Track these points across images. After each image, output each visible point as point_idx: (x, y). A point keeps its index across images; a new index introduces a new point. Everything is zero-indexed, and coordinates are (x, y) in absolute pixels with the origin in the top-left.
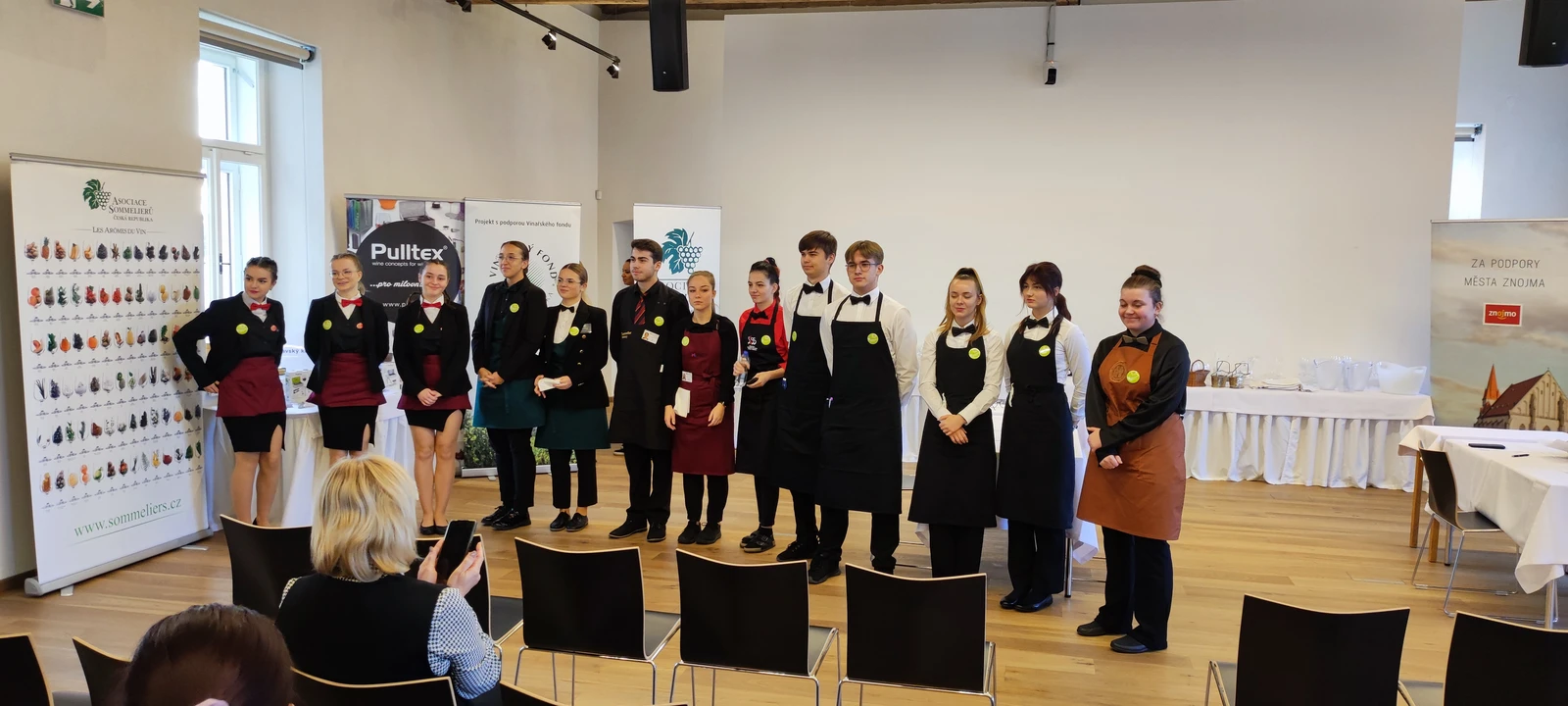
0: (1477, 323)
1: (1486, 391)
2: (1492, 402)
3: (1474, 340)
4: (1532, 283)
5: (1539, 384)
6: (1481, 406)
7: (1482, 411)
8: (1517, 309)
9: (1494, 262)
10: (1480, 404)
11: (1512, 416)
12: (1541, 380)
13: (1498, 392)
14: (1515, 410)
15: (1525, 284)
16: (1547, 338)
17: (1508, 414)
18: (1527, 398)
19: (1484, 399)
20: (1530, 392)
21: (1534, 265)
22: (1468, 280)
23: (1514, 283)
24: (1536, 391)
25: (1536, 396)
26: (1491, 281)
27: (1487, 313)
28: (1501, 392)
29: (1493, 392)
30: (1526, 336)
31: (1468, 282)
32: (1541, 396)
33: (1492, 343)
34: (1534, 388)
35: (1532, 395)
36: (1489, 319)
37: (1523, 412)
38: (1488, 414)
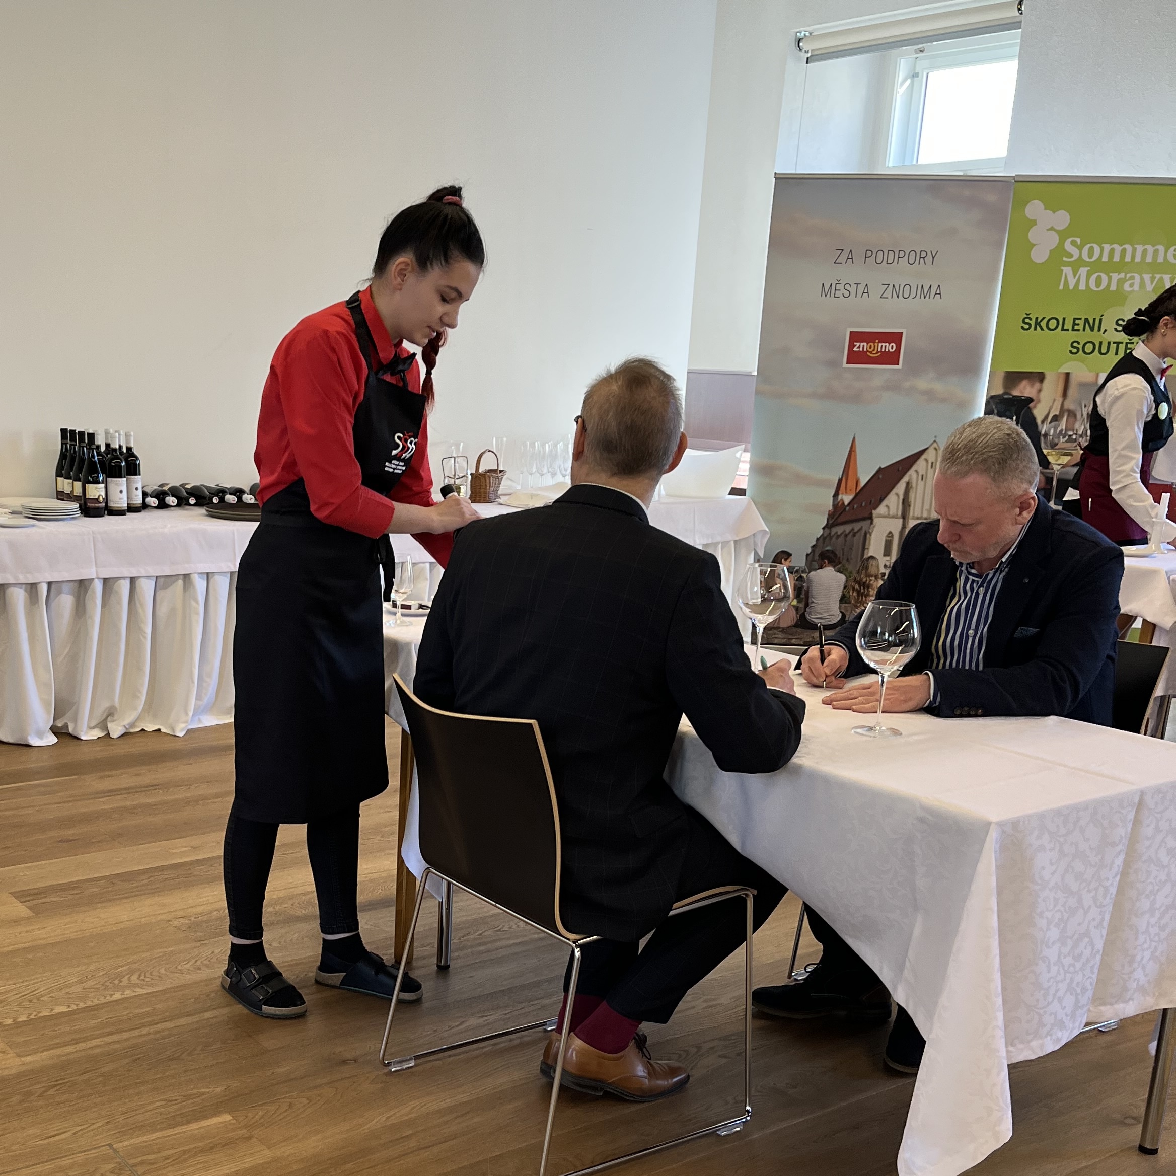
0: (833, 364)
1: (840, 481)
2: (847, 499)
3: (829, 395)
4: (924, 292)
5: (920, 465)
6: (831, 508)
7: (831, 516)
8: (896, 338)
9: (869, 253)
10: (828, 504)
11: (876, 520)
12: (924, 457)
13: (857, 482)
14: (882, 509)
15: (913, 295)
16: (938, 387)
17: (870, 518)
18: (900, 488)
19: (836, 495)
20: (906, 479)
21: (929, 259)
22: (827, 287)
23: (897, 292)
24: (914, 476)
25: (914, 485)
26: (861, 288)
27: (851, 346)
28: (863, 482)
29: (851, 483)
30: (907, 384)
31: (827, 291)
32: (921, 484)
33: (856, 398)
34: (912, 472)
35: (908, 484)
36: (854, 358)
37: (893, 511)
38: (840, 520)
